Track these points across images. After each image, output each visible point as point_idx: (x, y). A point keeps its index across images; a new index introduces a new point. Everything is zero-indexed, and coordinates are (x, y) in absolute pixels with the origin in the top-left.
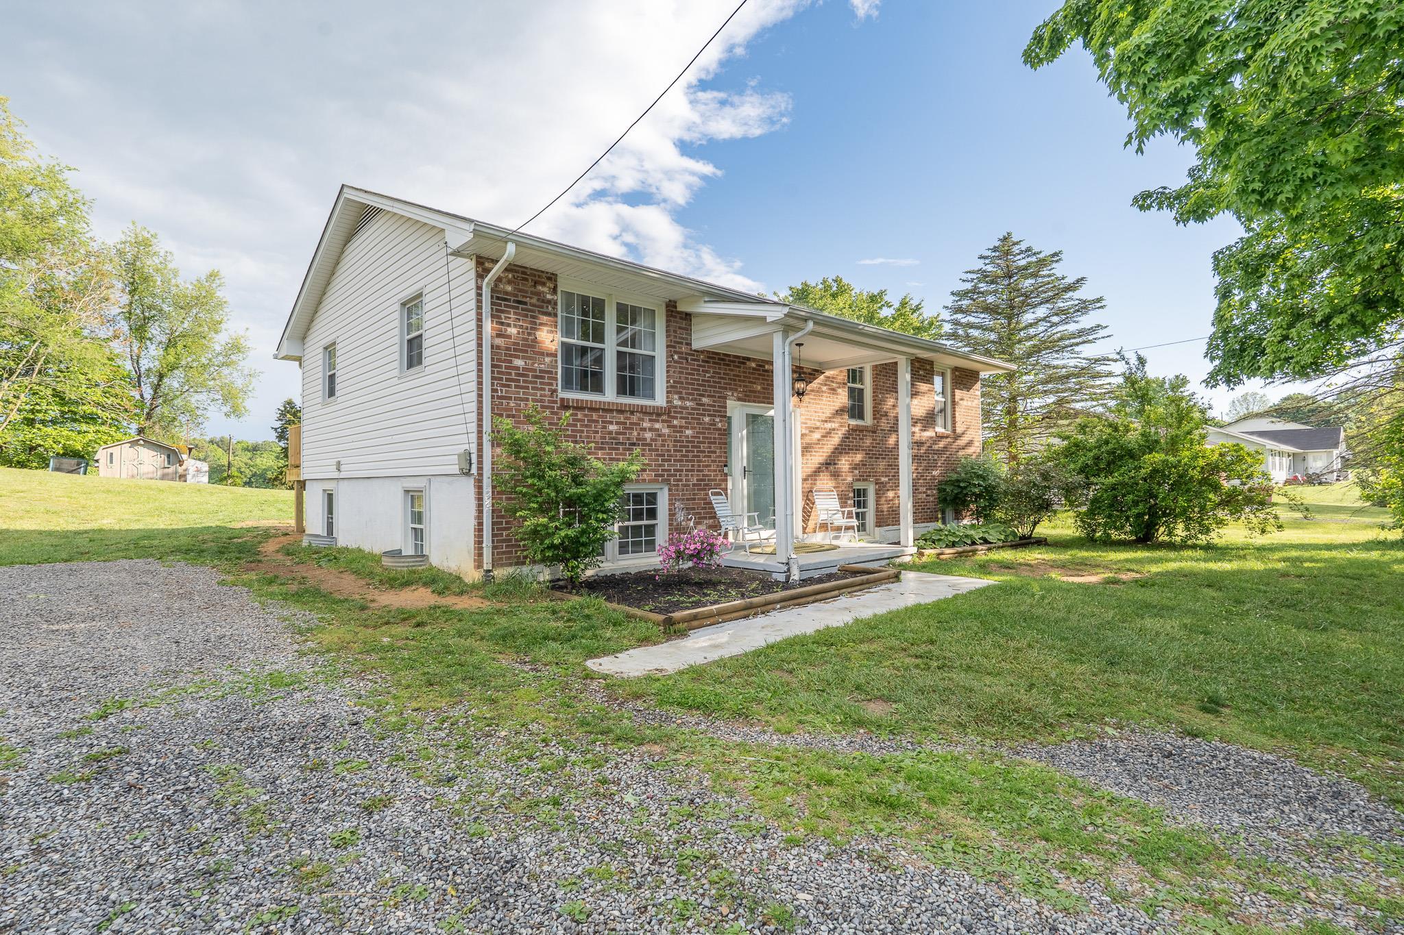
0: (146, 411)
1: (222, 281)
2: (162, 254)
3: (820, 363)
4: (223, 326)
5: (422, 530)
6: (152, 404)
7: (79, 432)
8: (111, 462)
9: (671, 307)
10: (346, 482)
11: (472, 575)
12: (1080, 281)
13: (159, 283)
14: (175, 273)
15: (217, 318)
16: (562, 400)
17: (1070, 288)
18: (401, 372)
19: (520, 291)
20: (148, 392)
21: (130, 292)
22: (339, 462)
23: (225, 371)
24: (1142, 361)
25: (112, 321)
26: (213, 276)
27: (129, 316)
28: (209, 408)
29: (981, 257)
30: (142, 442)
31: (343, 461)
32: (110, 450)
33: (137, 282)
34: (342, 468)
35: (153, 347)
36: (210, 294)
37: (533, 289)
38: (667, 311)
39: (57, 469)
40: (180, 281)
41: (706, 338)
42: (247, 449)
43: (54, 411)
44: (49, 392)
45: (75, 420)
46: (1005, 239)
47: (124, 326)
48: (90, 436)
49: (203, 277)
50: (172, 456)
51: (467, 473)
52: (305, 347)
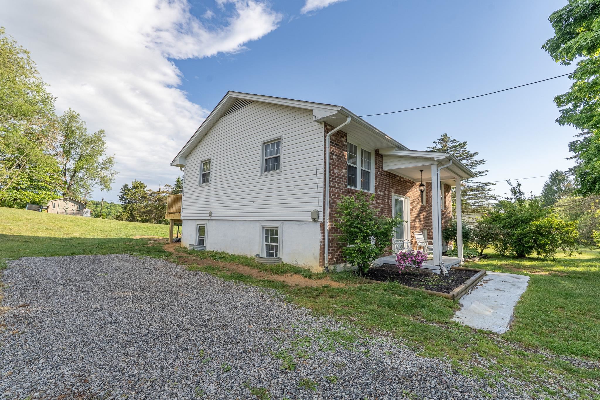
0: (67, 186)
1: (105, 134)
2: (81, 122)
3: (414, 179)
4: (104, 153)
5: (277, 246)
6: (70, 183)
7: (38, 194)
8: (54, 207)
9: (377, 152)
10: (214, 222)
11: (317, 268)
12: (476, 153)
13: (78, 134)
14: (86, 130)
15: (101, 149)
16: (348, 189)
17: (472, 156)
18: (262, 173)
19: (337, 139)
20: (68, 179)
21: (65, 136)
22: (211, 212)
23: (103, 171)
24: (519, 185)
25: (55, 148)
26: (101, 132)
27: (63, 146)
28: (94, 186)
29: (435, 142)
30: (68, 199)
31: (213, 212)
32: (54, 202)
33: (69, 133)
34: (213, 215)
35: (72, 160)
36: (99, 140)
37: (340, 139)
38: (375, 153)
39: (29, 209)
40: (87, 133)
41: (389, 166)
42: (94, 204)
43: (27, 184)
44: (26, 176)
45: (35, 189)
46: (444, 136)
47: (60, 149)
48: (43, 196)
49: (97, 132)
50: (82, 205)
51: (315, 221)
52: (187, 161)
